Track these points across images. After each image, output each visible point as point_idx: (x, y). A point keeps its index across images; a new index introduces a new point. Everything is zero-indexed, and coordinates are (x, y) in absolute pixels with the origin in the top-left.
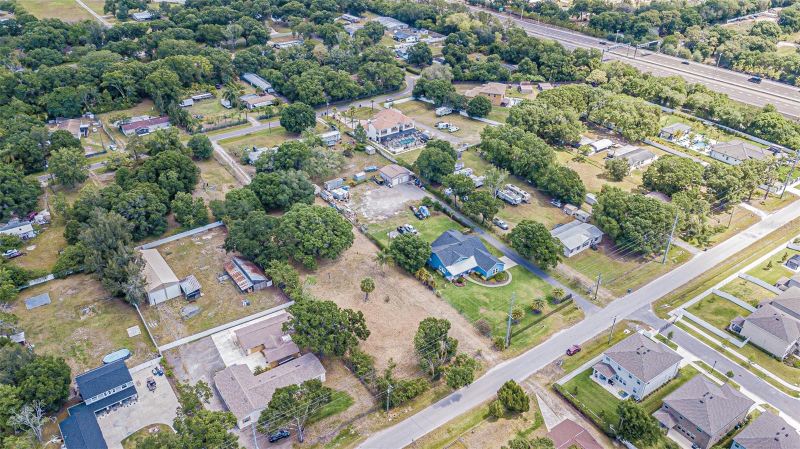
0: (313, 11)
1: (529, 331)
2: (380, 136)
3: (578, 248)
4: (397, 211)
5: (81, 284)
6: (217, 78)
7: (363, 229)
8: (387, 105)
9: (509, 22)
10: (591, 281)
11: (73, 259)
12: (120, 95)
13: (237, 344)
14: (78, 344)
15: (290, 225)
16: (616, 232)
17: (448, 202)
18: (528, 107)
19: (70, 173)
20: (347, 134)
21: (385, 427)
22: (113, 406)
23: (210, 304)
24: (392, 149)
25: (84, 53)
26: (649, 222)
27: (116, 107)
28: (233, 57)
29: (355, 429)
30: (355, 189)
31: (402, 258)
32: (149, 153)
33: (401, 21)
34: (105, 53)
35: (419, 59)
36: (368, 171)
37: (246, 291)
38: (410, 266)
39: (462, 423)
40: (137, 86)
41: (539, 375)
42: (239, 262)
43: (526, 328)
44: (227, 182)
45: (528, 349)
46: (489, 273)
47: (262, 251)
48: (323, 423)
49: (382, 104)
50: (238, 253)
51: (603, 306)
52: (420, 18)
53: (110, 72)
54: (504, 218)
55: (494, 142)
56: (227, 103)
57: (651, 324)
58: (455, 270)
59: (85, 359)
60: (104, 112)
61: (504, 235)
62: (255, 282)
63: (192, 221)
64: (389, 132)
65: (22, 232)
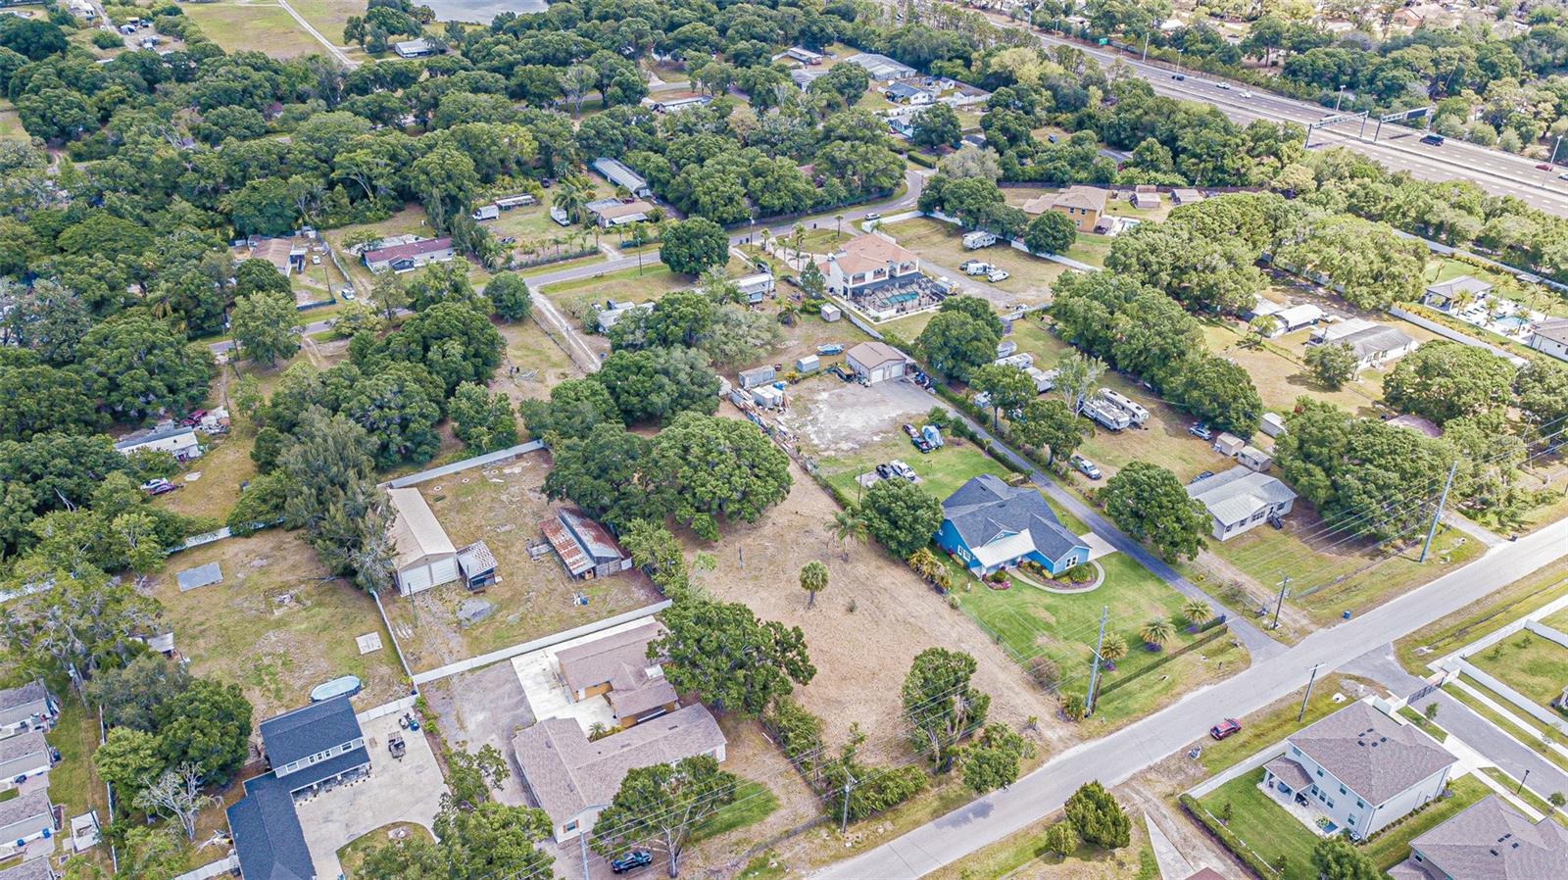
0: (733, 41)
1: (1133, 685)
2: (851, 285)
3: (1242, 523)
4: (877, 434)
5: (279, 548)
6: (545, 167)
7: (809, 467)
8: (867, 226)
9: (1118, 65)
10: (1267, 591)
11: (264, 501)
12: (366, 196)
13: (560, 678)
14: (266, 661)
15: (671, 453)
16: (1322, 494)
17: (982, 419)
18: (1151, 237)
19: (268, 340)
20: (787, 280)
21: (837, 858)
22: (325, 782)
23: (511, 600)
24: (873, 312)
25: (304, 117)
26: (1395, 477)
27: (358, 219)
28: (576, 128)
29: (780, 859)
30: (796, 387)
31: (885, 526)
32: (413, 307)
33: (902, 61)
34: (343, 116)
35: (935, 136)
36: (826, 353)
37: (581, 576)
38: (899, 543)
39: (991, 862)
40: (396, 178)
41: (1152, 776)
42: (572, 520)
43: (1129, 679)
44: (555, 365)
45: (1132, 722)
46: (1059, 566)
47: (616, 501)
48: (717, 842)
49: (857, 224)
50: (569, 504)
51: (1290, 644)
52: (941, 57)
53: (350, 152)
54: (1093, 455)
55: (1079, 304)
56: (561, 215)
57: (1390, 685)
58: (989, 556)
59: (278, 690)
60: (335, 227)
61: (1092, 490)
62: (599, 560)
63: (486, 439)
64: (869, 278)
65: (178, 446)
